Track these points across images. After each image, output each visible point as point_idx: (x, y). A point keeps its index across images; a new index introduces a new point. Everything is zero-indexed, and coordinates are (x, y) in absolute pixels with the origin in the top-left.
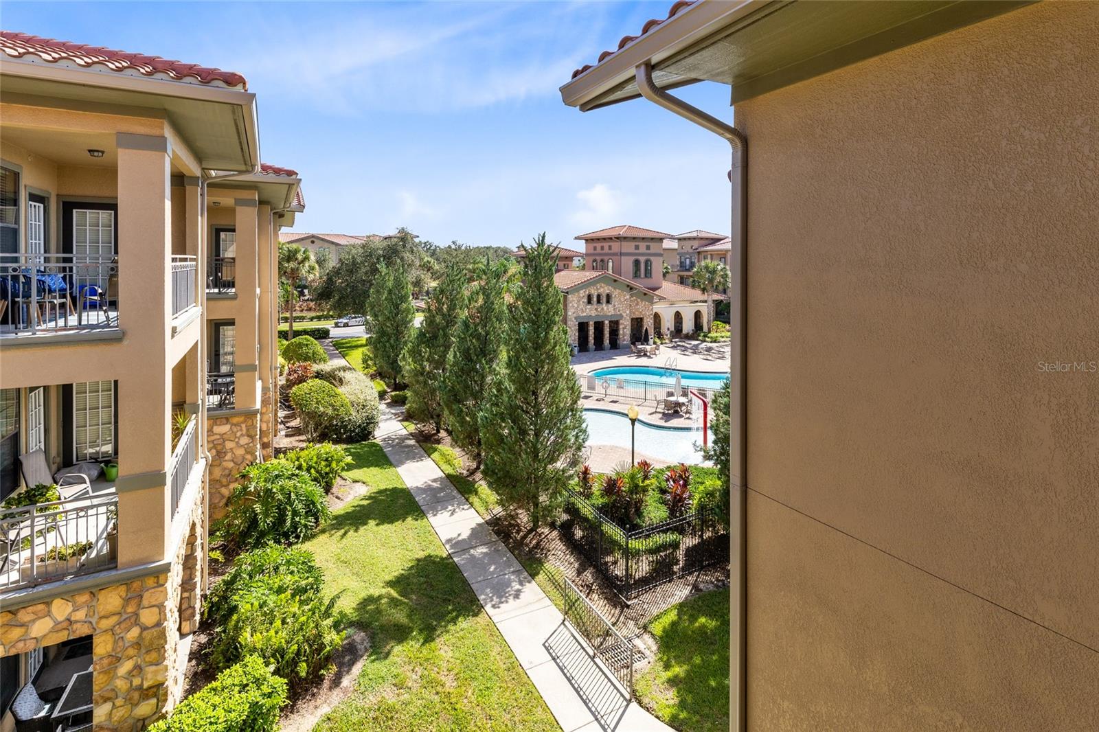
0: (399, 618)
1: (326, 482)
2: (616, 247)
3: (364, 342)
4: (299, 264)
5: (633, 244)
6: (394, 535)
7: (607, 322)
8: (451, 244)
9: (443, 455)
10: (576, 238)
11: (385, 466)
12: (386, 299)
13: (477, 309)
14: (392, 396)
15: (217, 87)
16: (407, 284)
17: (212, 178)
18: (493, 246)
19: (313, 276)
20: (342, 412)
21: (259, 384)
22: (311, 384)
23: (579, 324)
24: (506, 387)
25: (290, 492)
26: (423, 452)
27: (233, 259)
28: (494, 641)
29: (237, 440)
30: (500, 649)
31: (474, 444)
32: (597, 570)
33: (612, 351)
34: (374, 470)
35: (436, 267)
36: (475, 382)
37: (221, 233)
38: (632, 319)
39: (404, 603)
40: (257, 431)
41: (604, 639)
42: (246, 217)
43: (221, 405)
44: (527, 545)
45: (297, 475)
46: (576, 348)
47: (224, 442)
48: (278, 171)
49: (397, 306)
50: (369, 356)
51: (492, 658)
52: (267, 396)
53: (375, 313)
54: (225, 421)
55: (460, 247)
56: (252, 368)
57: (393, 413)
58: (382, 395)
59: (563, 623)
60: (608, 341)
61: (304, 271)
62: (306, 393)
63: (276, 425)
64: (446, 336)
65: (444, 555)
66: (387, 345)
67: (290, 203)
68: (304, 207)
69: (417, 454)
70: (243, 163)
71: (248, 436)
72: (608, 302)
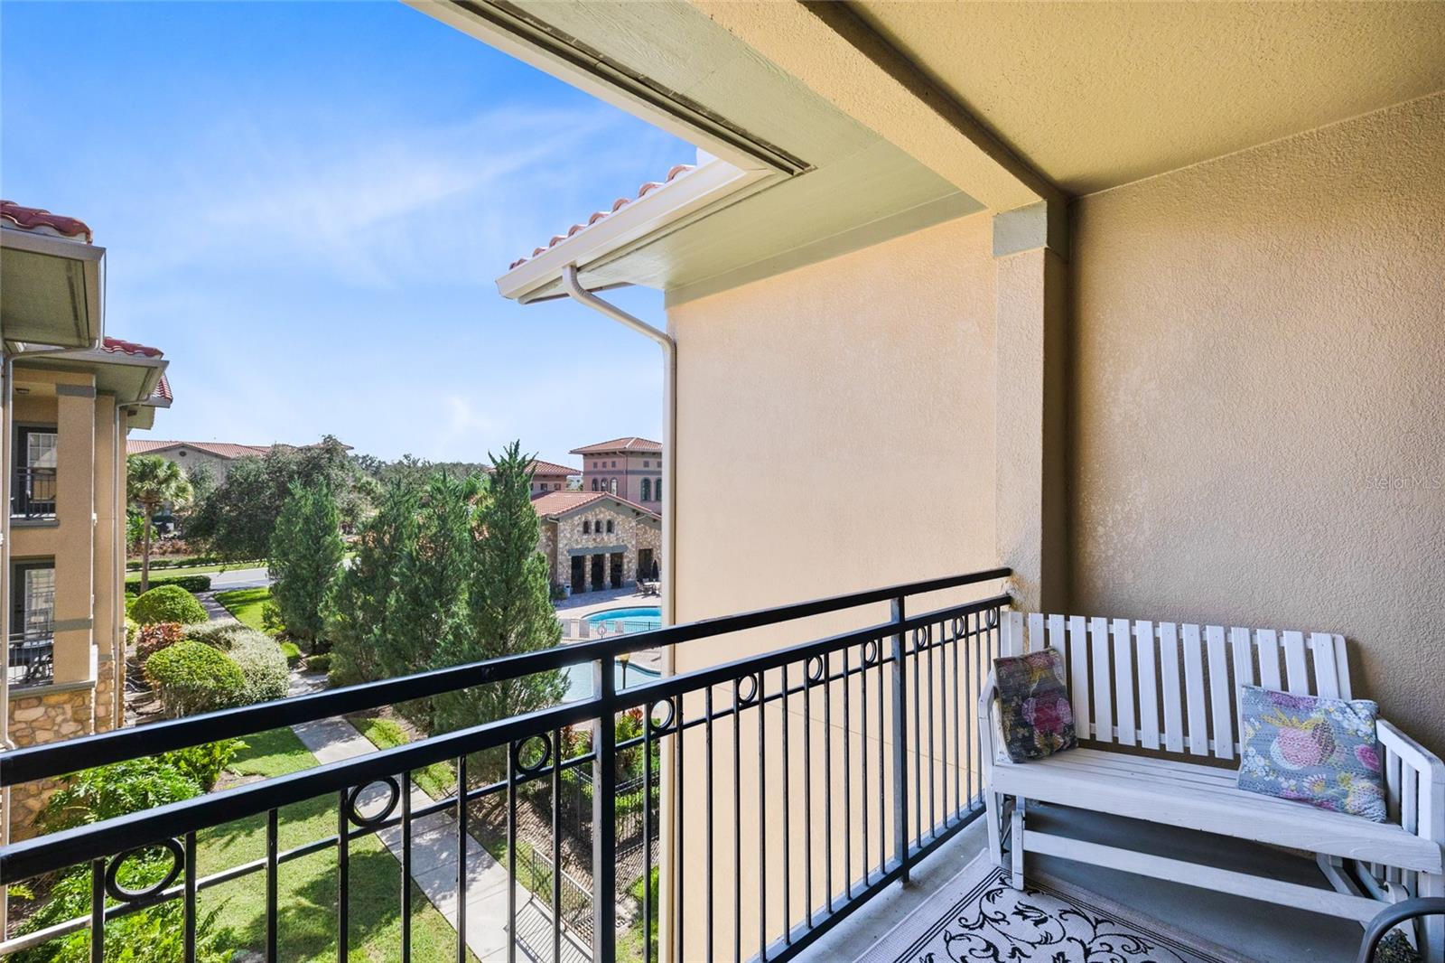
0: (312, 929)
1: (203, 778)
2: (621, 463)
3: (266, 593)
4: (160, 483)
5: (642, 460)
6: (308, 833)
7: (608, 555)
8: (402, 458)
9: (382, 730)
10: (572, 452)
11: (296, 752)
12: (300, 530)
13: (430, 538)
14: (308, 662)
15: (46, 235)
16: (333, 509)
17: (18, 353)
18: (464, 463)
19: (183, 499)
20: (229, 684)
21: (94, 650)
22: (180, 648)
23: (573, 558)
24: (466, 633)
25: (147, 793)
26: (352, 729)
27: (54, 470)
28: (441, 935)
29: (56, 728)
30: (448, 943)
31: (425, 711)
32: (577, 839)
33: (614, 591)
34: (279, 758)
35: (380, 489)
36: (427, 631)
37: (29, 434)
38: (640, 551)
39: (321, 911)
40: (90, 713)
41: (580, 912)
42: (76, 412)
43: (29, 680)
44: (491, 823)
45: (157, 770)
46: (569, 589)
47: (34, 732)
48: (130, 349)
49: (317, 540)
50: (273, 611)
51: (438, 954)
52: (107, 667)
53: (283, 551)
54: (35, 702)
55: (415, 463)
56: (84, 624)
57: (309, 685)
58: (293, 662)
59: (531, 902)
60: (609, 579)
61: (169, 492)
62: (171, 661)
63: (121, 710)
64: (387, 574)
65: (378, 850)
66: (302, 593)
67: (149, 395)
68: (171, 401)
69: (345, 732)
70: (75, 333)
71: (76, 721)
72: (610, 530)
